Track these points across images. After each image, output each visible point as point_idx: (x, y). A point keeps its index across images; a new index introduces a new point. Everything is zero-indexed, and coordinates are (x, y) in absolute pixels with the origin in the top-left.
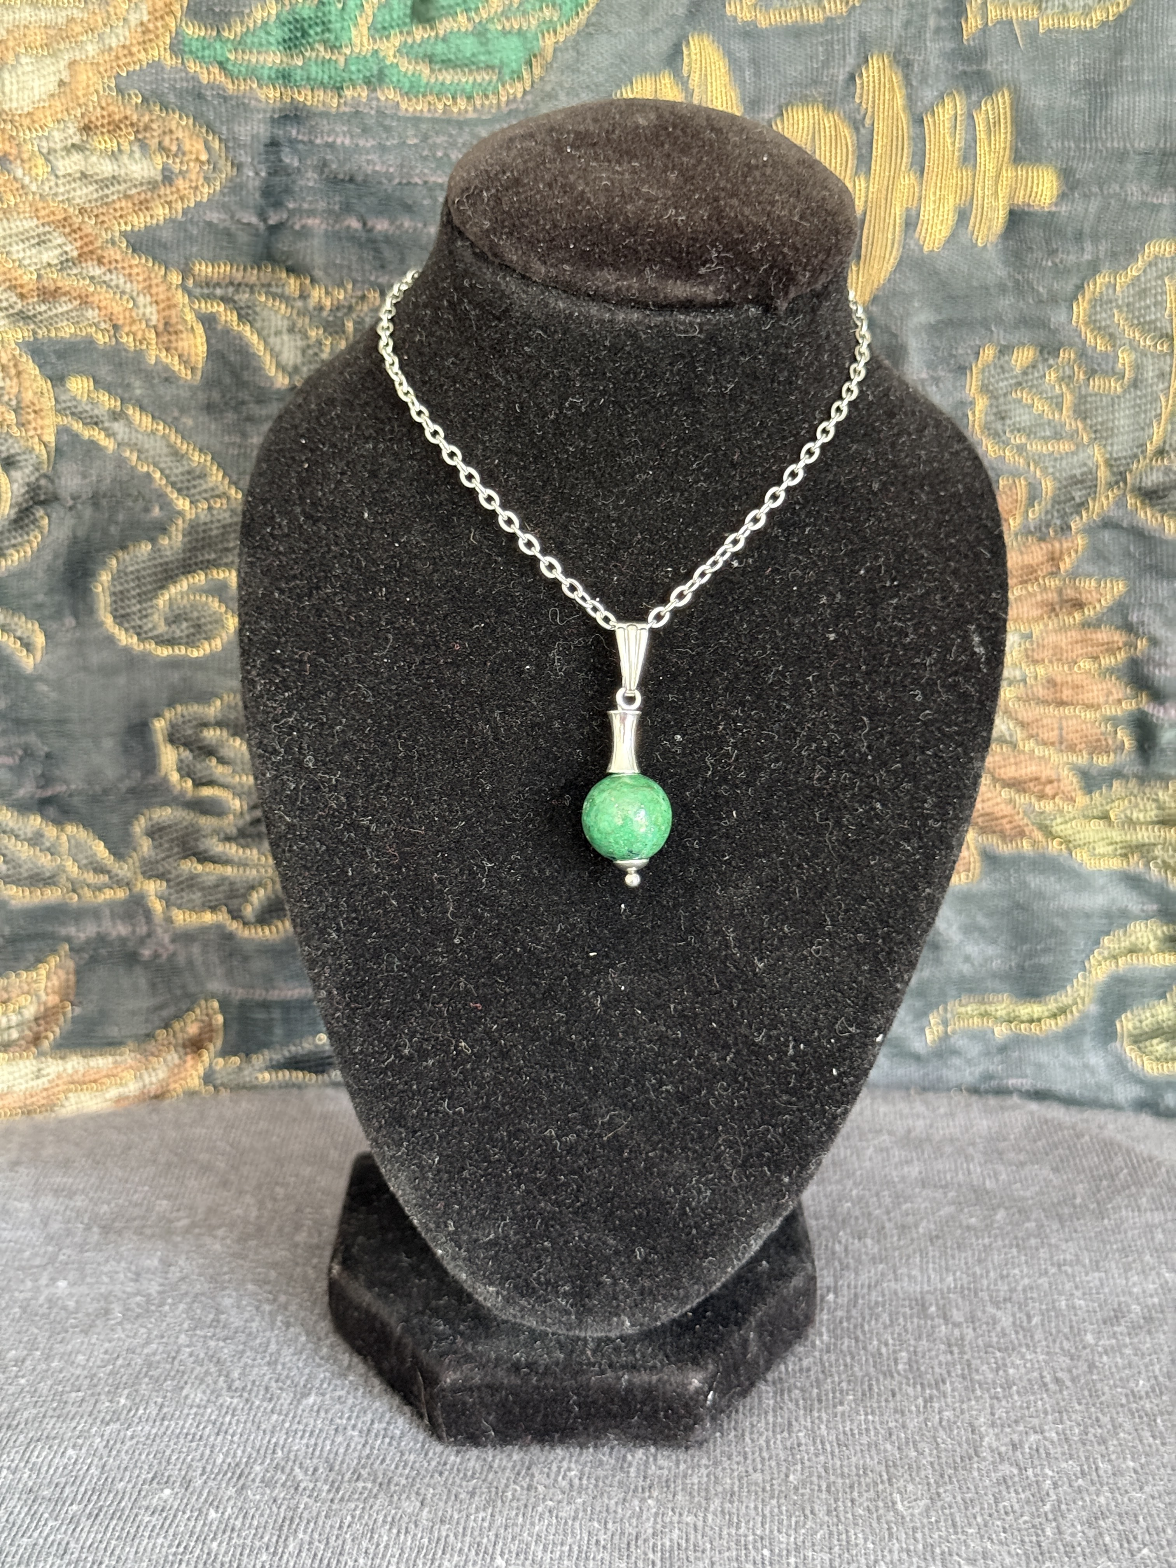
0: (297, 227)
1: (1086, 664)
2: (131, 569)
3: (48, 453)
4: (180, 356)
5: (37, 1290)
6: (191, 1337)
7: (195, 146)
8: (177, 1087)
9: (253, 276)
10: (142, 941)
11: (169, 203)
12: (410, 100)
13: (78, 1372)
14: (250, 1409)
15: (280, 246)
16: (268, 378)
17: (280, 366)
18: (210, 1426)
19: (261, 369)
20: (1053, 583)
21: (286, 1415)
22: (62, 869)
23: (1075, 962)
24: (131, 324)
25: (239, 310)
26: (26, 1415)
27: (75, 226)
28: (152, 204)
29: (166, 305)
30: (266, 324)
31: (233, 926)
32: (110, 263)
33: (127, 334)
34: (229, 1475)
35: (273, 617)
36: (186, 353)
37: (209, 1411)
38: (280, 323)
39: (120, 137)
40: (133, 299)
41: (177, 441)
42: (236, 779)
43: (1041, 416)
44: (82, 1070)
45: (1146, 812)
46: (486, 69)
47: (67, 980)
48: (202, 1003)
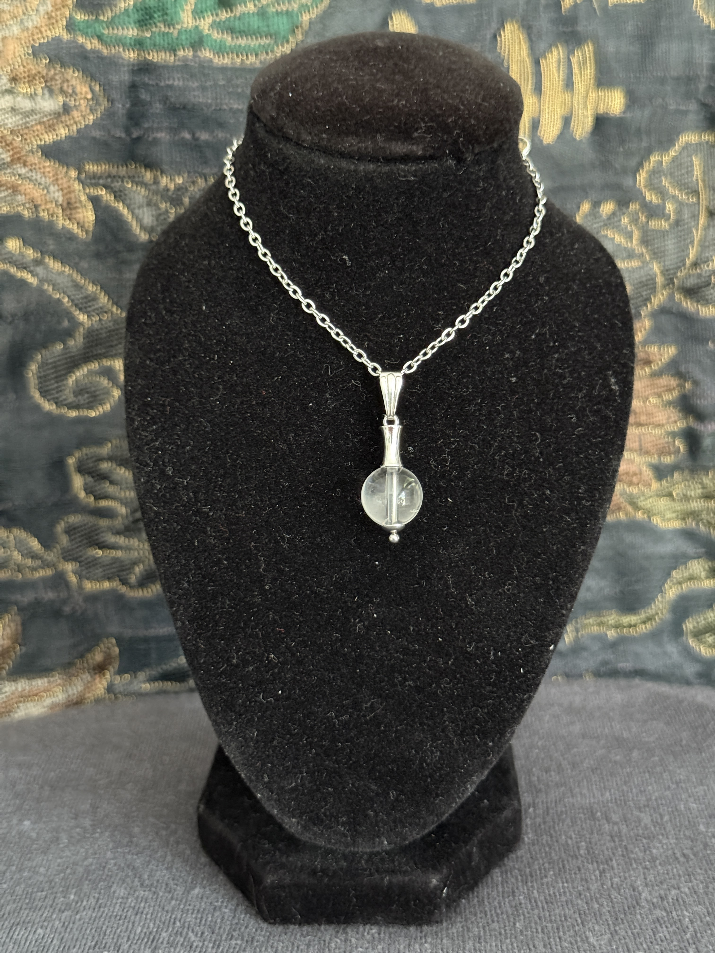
0: (150, 139)
1: (654, 400)
2: (50, 361)
4: (78, 223)
5: (10, 827)
6: (115, 853)
7: (83, 90)
8: (90, 696)
9: (123, 171)
10: (64, 602)
11: (67, 126)
12: (219, 57)
13: (41, 879)
14: (157, 898)
15: (140, 151)
16: (135, 235)
17: (143, 228)
18: (131, 910)
19: (130, 230)
21: (181, 901)
22: (10, 557)
23: (656, 587)
24: (46, 204)
25: (115, 193)
27: (8, 142)
28: (56, 128)
29: (68, 191)
30: (132, 202)
31: (123, 589)
32: (31, 165)
33: (43, 210)
34: (146, 940)
35: (146, 377)
36: (81, 221)
37: (130, 900)
38: (141, 200)
39: (35, 85)
40: (47, 188)
41: (78, 277)
42: (123, 494)
43: (619, 245)
44: (27, 688)
45: (695, 490)
46: (266, 36)
47: (17, 630)
48: (105, 640)
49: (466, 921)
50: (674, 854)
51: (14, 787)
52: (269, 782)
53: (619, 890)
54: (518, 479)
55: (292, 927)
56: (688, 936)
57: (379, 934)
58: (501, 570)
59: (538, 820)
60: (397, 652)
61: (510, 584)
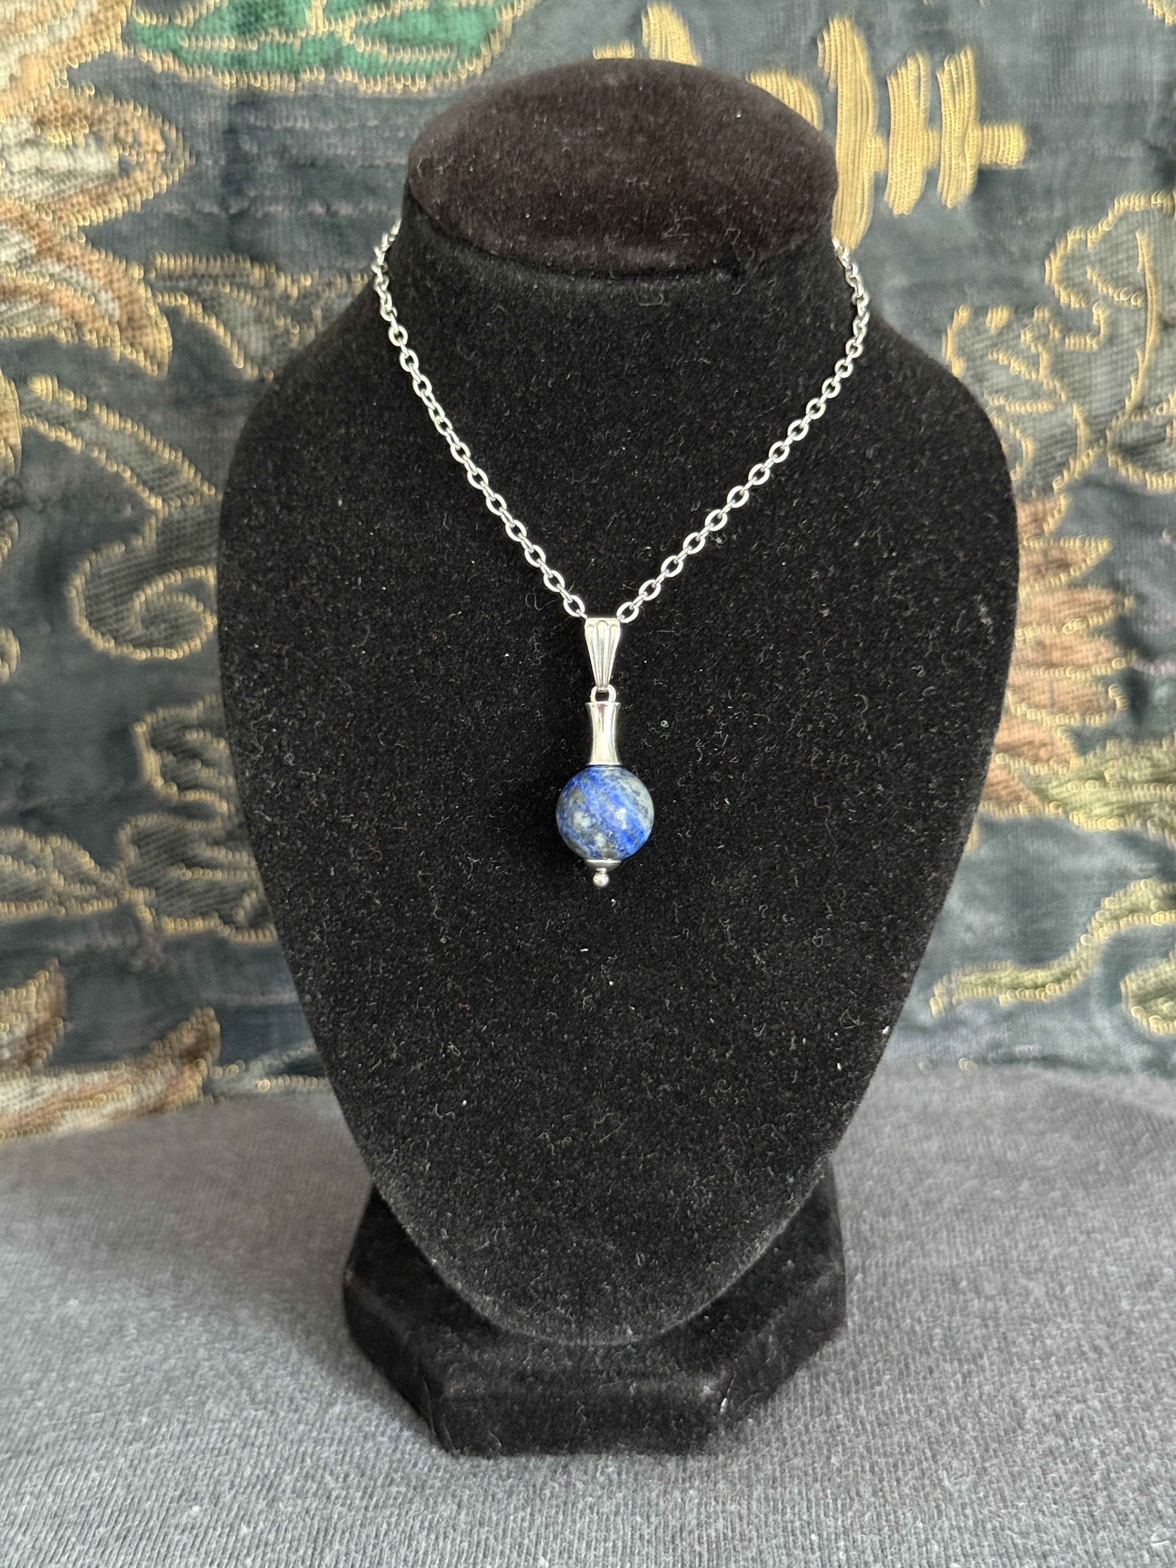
0: (259, 215)
1: (1074, 625)
2: (104, 571)
3: (15, 457)
4: (146, 352)
5: (47, 1310)
6: (210, 1350)
7: (151, 137)
8: (175, 1098)
9: (216, 267)
10: (133, 952)
12: (368, 82)
13: (96, 1392)
14: (276, 1421)
15: (243, 235)
16: (237, 370)
17: (248, 358)
18: (236, 1441)
19: (229, 362)
20: (1037, 545)
21: (313, 1425)
22: (47, 881)
23: (1077, 925)
24: (94, 321)
25: (203, 302)
26: (46, 1438)
27: (33, 223)
28: (109, 198)
29: (129, 301)
30: (232, 315)
31: (226, 932)
32: (69, 259)
33: (90, 332)
34: (258, 1488)
35: (251, 610)
36: (151, 348)
37: (234, 1425)
38: (246, 314)
39: (74, 130)
40: (95, 295)
41: (146, 438)
42: (223, 782)
43: (1018, 377)
44: (77, 1087)
45: (1140, 770)
46: (444, 47)
47: (58, 996)
48: (198, 1012)
49: (755, 1453)
51: (53, 1244)
52: (449, 1241)
54: (833, 769)
57: (619, 1473)
58: (807, 911)
59: (870, 1293)
60: (645, 1039)
61: (820, 933)
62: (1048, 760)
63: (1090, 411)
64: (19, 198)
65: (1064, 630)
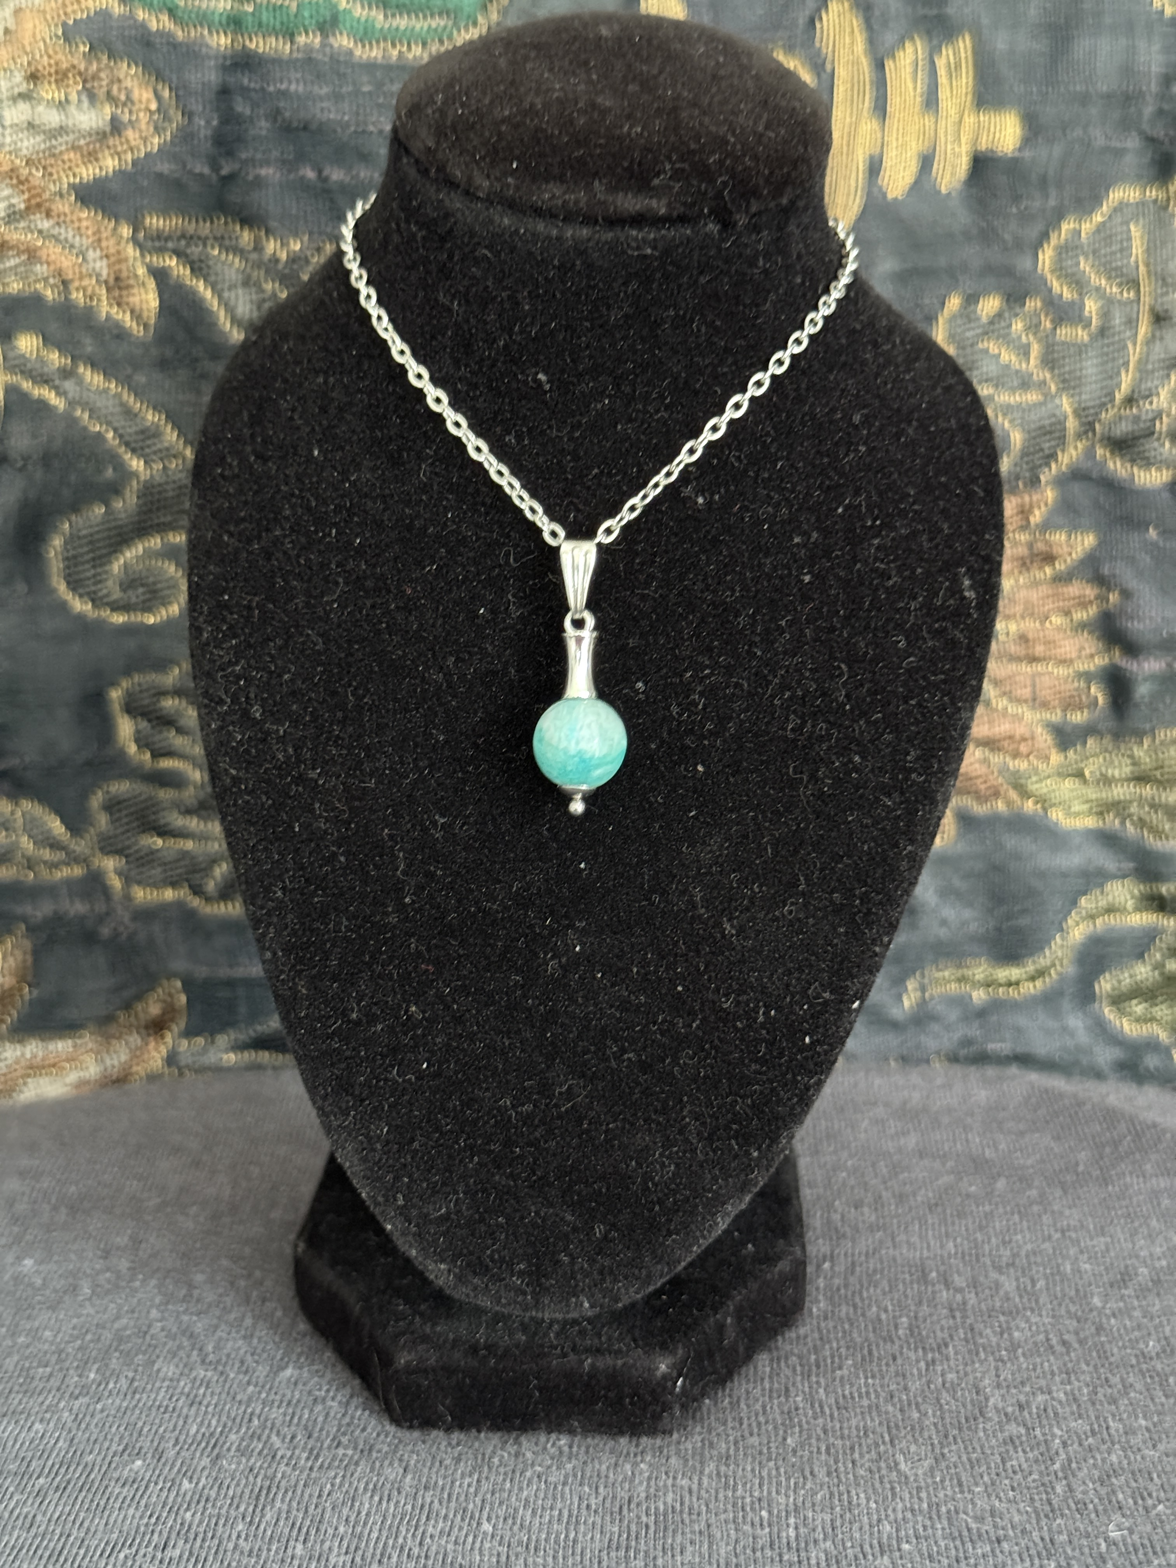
0: (250, 178)
1: (1058, 620)
2: (84, 532)
4: (132, 312)
6: (163, 1312)
7: (144, 95)
8: (139, 1069)
9: (205, 229)
10: (101, 919)
12: (364, 46)
13: (46, 1347)
14: (225, 1381)
15: (233, 197)
16: (222, 333)
17: (234, 320)
18: (183, 1399)
19: (216, 324)
20: (1023, 537)
21: (263, 1386)
22: (16, 846)
23: (1052, 923)
24: (81, 279)
25: (192, 263)
27: (23, 178)
28: (100, 156)
29: (116, 260)
30: (220, 278)
31: (196, 902)
32: (59, 216)
33: (77, 289)
34: (203, 1444)
35: (222, 561)
36: (137, 308)
37: (182, 1384)
38: (234, 277)
39: (68, 86)
40: (82, 253)
41: (130, 399)
43: (1007, 366)
44: (40, 1054)
45: (1121, 768)
46: (440, 14)
47: (24, 961)
48: (165, 982)
49: (710, 1432)
50: (1048, 1340)
51: (11, 1206)
52: (405, 1206)
53: (955, 1392)
54: (810, 737)
55: (435, 1433)
56: (1057, 1466)
57: (571, 1447)
58: (780, 881)
59: (837, 1281)
60: (612, 1006)
61: (792, 904)
62: (1028, 756)
63: (1080, 403)
64: (10, 153)
65: (1047, 624)
